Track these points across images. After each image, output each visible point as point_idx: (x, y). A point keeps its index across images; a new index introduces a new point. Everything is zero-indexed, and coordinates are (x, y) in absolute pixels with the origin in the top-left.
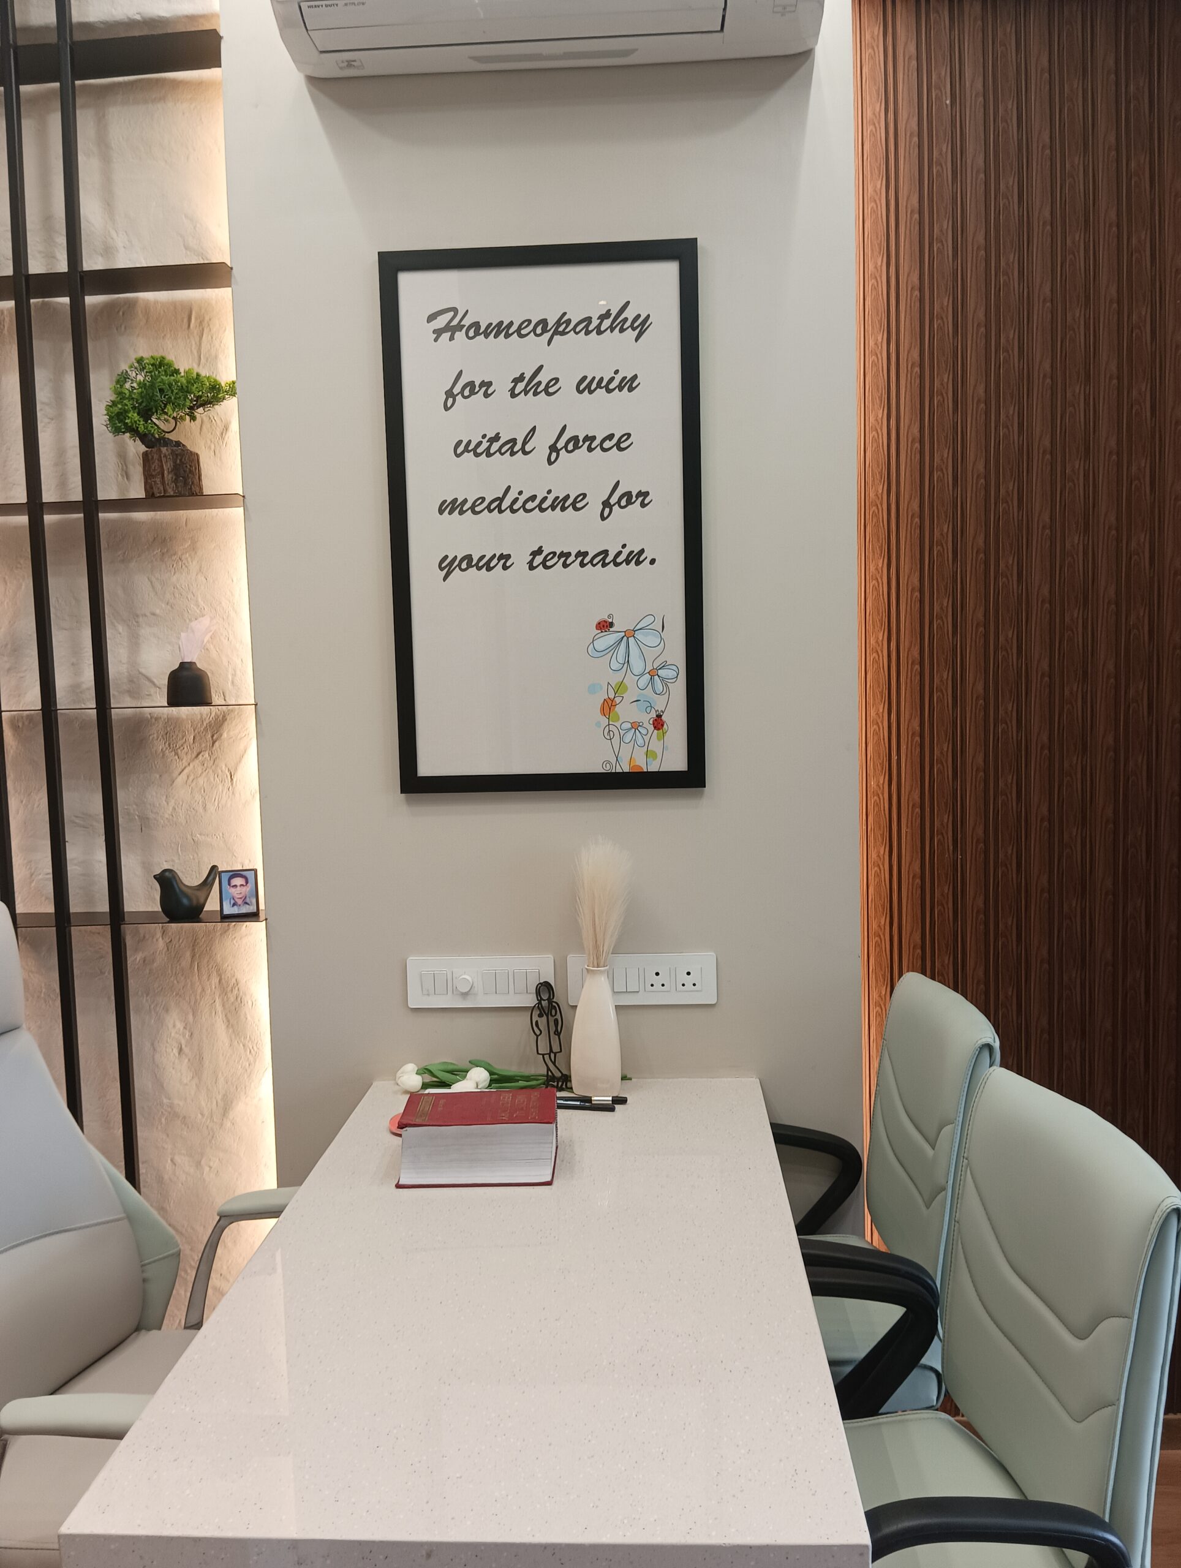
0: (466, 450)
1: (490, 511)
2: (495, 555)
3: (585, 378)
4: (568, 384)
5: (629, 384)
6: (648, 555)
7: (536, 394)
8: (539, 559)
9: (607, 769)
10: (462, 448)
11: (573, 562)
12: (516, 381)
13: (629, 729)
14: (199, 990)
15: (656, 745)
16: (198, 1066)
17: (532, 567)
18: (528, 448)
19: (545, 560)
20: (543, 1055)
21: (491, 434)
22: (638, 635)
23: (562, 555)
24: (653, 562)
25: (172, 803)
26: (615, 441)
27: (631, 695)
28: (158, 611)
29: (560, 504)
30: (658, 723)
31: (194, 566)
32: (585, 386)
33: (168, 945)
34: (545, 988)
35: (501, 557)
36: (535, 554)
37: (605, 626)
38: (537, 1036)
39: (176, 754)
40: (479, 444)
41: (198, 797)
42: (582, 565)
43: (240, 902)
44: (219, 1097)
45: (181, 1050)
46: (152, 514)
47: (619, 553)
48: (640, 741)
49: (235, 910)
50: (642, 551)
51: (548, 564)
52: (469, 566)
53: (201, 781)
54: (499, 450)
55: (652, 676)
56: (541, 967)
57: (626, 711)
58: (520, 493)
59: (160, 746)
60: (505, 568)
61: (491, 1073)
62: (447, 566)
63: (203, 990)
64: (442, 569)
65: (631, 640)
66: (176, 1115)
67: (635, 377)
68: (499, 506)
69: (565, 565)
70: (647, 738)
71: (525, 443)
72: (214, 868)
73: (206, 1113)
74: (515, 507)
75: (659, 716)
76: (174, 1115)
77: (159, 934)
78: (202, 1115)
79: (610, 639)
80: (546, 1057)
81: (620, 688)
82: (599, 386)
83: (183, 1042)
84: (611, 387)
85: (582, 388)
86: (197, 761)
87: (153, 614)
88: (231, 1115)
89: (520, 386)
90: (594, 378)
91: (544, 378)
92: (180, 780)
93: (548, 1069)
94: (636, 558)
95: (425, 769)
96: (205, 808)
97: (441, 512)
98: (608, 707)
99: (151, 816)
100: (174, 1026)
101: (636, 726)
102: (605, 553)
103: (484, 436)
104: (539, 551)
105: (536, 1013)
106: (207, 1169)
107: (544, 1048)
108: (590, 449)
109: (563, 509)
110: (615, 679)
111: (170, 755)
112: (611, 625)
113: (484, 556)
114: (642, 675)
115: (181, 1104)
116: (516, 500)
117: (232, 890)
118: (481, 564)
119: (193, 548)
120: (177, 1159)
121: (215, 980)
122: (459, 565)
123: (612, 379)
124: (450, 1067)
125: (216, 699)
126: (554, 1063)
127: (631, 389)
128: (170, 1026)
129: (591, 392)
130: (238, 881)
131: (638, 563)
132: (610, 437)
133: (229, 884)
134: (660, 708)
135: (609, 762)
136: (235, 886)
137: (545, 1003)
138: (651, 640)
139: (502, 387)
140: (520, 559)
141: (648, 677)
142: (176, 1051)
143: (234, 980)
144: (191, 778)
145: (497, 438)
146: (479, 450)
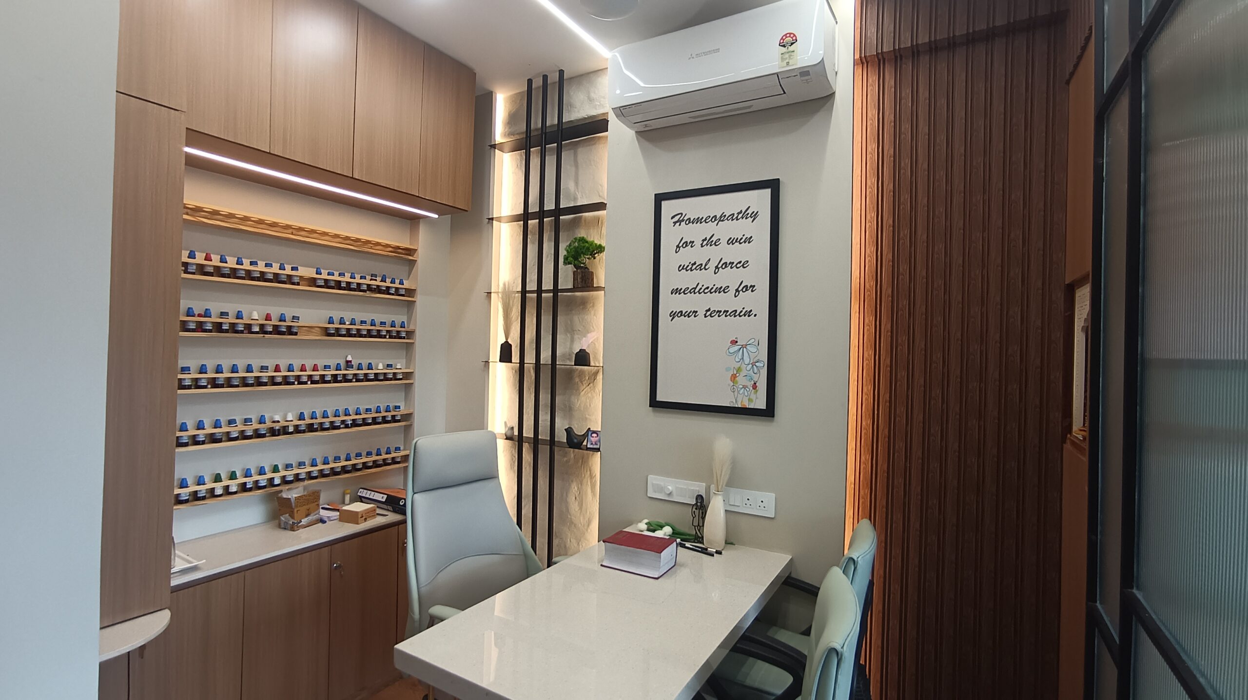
0: (683, 269)
1: (691, 293)
2: (691, 311)
3: (731, 238)
4: (724, 241)
5: (749, 240)
6: (753, 312)
7: (711, 245)
8: (709, 313)
9: (732, 405)
10: (681, 268)
11: (722, 314)
12: (703, 240)
13: (742, 388)
14: (583, 475)
15: (753, 397)
16: (581, 505)
17: (706, 317)
18: (707, 267)
19: (711, 314)
20: (695, 526)
21: (693, 262)
22: (748, 347)
23: (718, 311)
24: (755, 315)
25: (579, 402)
26: (742, 264)
27: (743, 373)
28: (580, 329)
29: (719, 290)
30: (755, 386)
31: (592, 312)
32: (731, 242)
33: (574, 456)
34: (700, 497)
35: (694, 312)
36: (707, 311)
37: (734, 342)
38: (694, 518)
39: (582, 383)
40: (688, 266)
41: (588, 401)
42: (726, 316)
43: (594, 443)
44: (587, 519)
45: (576, 498)
46: (581, 293)
47: (741, 311)
48: (746, 394)
49: (592, 446)
50: (751, 311)
51: (712, 315)
52: (681, 315)
53: (589, 395)
54: (695, 268)
55: (753, 366)
56: (699, 488)
57: (741, 380)
58: (703, 286)
59: (577, 380)
60: (695, 316)
61: (673, 530)
62: (673, 315)
63: (585, 476)
64: (671, 316)
65: (745, 349)
66: (573, 523)
67: (751, 237)
68: (694, 291)
69: (719, 316)
70: (749, 393)
71: (706, 265)
72: (589, 429)
73: (582, 524)
74: (701, 291)
75: (755, 383)
76: (572, 522)
77: (572, 452)
78: (581, 525)
79: (736, 348)
80: (696, 527)
81: (739, 370)
82: (736, 241)
83: (577, 495)
84: (741, 241)
85: (729, 242)
86: (589, 387)
87: (579, 330)
88: (590, 527)
89: (705, 242)
90: (734, 238)
91: (714, 239)
92: (582, 393)
93: (696, 533)
94: (749, 313)
95: (660, 398)
96: (590, 405)
97: (672, 293)
98: (734, 377)
99: (572, 406)
100: (574, 488)
101: (745, 387)
102: (736, 311)
103: (690, 263)
104: (709, 310)
105: (695, 507)
106: (581, 546)
107: (696, 524)
108: (731, 268)
109: (719, 292)
110: (737, 365)
111: (580, 384)
112: (737, 342)
113: (687, 311)
114: (749, 364)
115: (574, 519)
116: (701, 289)
117: (592, 438)
118: (686, 315)
119: (593, 306)
120: (572, 540)
121: (589, 473)
122: (677, 315)
123: (742, 239)
124: (659, 524)
125: (592, 363)
126: (699, 531)
127: (749, 242)
128: (573, 488)
129: (733, 244)
130: (594, 435)
131: (749, 316)
132: (740, 262)
133: (591, 435)
134: (756, 380)
135: (732, 402)
136: (593, 437)
137: (699, 504)
138: (753, 349)
139: (698, 243)
140: (701, 313)
141: (751, 365)
142: (574, 498)
143: (594, 474)
144: (586, 393)
145: (695, 263)
146: (688, 269)
